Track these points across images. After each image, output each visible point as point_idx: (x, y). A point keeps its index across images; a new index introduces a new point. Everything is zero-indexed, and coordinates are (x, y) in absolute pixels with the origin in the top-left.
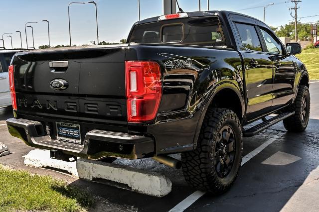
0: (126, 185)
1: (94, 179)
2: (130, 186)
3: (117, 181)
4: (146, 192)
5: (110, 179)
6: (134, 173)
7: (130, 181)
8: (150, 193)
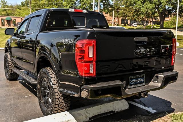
0: (112, 112)
1: (90, 119)
2: (113, 111)
3: (106, 112)
4: (122, 110)
5: (101, 113)
6: (112, 103)
7: (113, 108)
8: (124, 109)
